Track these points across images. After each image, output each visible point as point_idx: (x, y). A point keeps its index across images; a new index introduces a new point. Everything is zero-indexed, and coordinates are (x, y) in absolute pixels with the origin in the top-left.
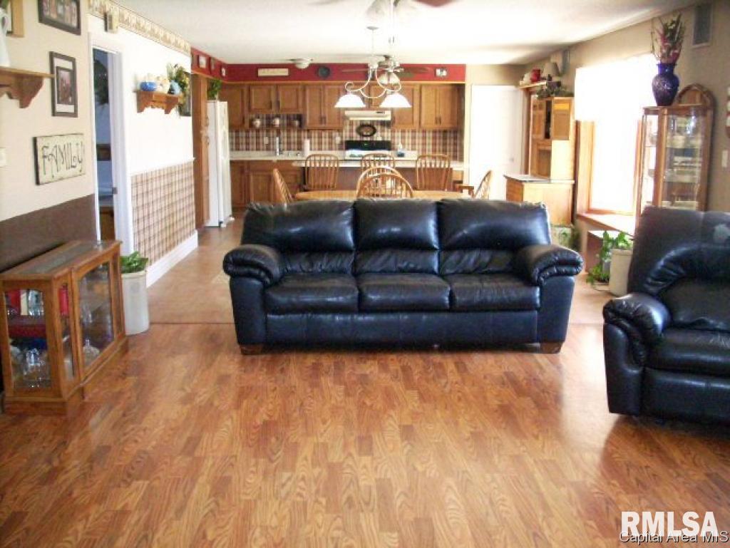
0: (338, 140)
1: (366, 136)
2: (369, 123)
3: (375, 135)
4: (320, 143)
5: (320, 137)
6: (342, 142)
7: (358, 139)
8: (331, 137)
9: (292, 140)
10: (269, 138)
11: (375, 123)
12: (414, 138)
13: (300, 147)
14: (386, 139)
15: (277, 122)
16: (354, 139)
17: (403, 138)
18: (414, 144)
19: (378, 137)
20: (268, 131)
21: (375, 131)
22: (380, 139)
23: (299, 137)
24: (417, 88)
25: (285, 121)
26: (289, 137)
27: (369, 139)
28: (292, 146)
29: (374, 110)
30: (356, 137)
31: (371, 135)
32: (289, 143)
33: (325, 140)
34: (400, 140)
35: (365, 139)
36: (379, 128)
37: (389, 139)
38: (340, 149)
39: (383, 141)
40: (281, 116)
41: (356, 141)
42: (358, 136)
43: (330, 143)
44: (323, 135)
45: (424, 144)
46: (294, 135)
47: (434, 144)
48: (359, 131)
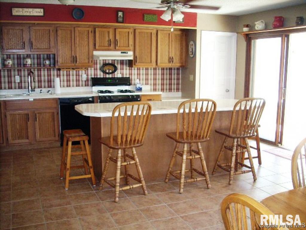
0: (84, 77)
1: (109, 73)
2: (110, 62)
3: (116, 73)
4: (68, 81)
5: (68, 75)
6: (88, 80)
7: (102, 77)
8: (78, 75)
9: (43, 78)
10: (21, 77)
11: (116, 62)
12: (147, 74)
13: (50, 84)
14: (125, 76)
15: (29, 61)
16: (99, 77)
17: (139, 74)
18: (147, 79)
19: (118, 74)
20: (19, 71)
21: (116, 69)
22: (120, 76)
23: (49, 75)
24: (154, 32)
25: (36, 61)
26: (39, 76)
27: (110, 76)
28: (43, 84)
29: (118, 50)
30: (100, 75)
31: (113, 72)
32: (40, 81)
33: (73, 78)
34: (136, 76)
35: (107, 76)
36: (119, 66)
37: (128, 76)
38: (86, 85)
39: (123, 78)
40: (32, 56)
41: (100, 78)
42: (102, 73)
43: (78, 81)
44: (71, 73)
45: (155, 79)
46: (44, 73)
47: (163, 79)
48: (102, 69)
